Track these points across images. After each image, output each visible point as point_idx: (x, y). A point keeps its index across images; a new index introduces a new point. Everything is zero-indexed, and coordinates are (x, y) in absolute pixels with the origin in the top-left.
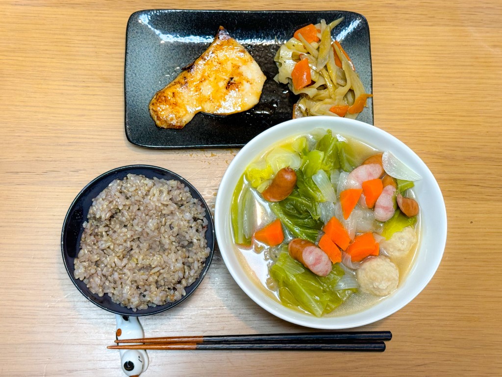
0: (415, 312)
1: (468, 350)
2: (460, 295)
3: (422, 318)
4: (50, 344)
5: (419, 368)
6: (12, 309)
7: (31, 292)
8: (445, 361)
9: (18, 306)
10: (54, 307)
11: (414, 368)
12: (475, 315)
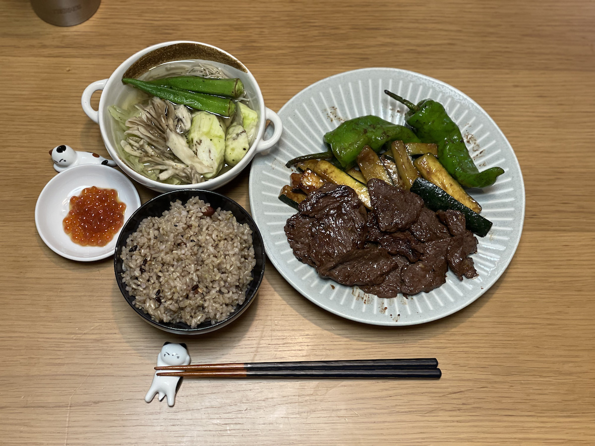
0: (449, 340)
1: (506, 377)
2: (495, 322)
3: (456, 345)
4: (75, 375)
5: (454, 396)
6: (38, 341)
7: (57, 324)
8: (481, 388)
9: (43, 338)
10: (80, 339)
11: (449, 396)
12: (510, 342)
